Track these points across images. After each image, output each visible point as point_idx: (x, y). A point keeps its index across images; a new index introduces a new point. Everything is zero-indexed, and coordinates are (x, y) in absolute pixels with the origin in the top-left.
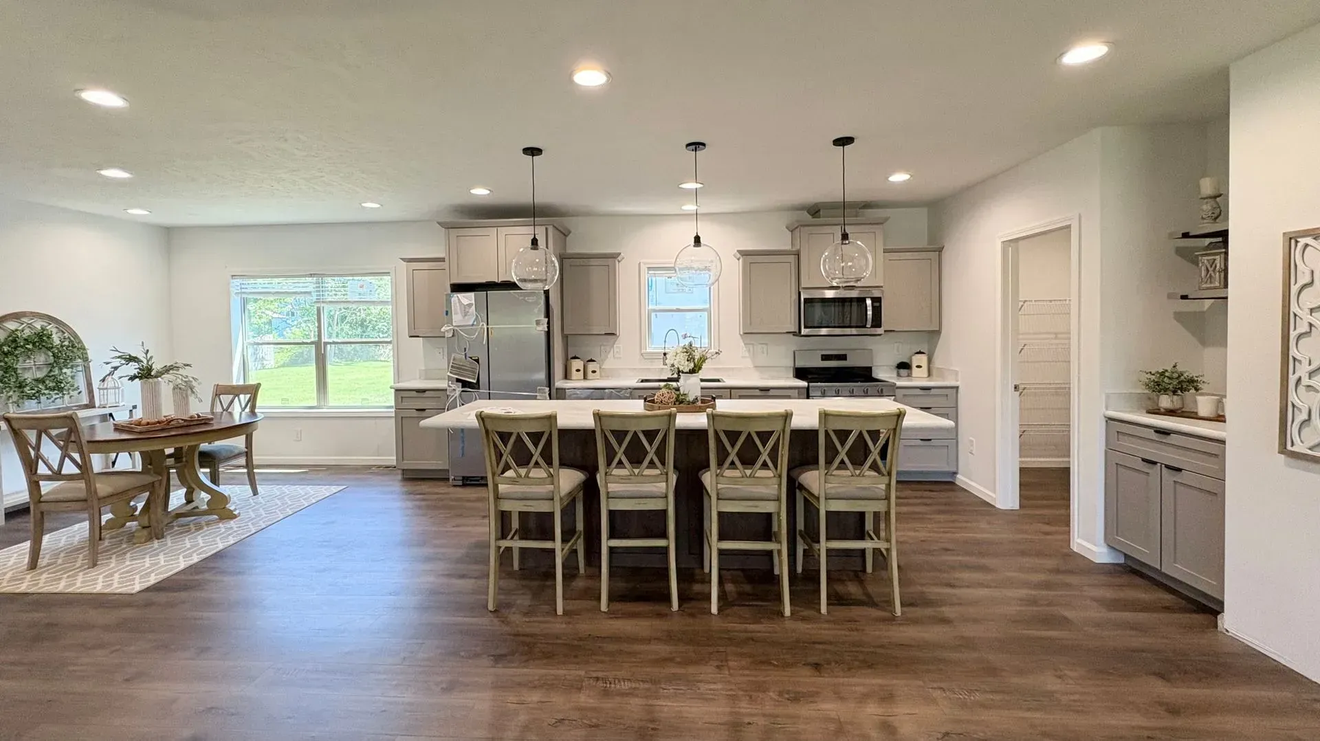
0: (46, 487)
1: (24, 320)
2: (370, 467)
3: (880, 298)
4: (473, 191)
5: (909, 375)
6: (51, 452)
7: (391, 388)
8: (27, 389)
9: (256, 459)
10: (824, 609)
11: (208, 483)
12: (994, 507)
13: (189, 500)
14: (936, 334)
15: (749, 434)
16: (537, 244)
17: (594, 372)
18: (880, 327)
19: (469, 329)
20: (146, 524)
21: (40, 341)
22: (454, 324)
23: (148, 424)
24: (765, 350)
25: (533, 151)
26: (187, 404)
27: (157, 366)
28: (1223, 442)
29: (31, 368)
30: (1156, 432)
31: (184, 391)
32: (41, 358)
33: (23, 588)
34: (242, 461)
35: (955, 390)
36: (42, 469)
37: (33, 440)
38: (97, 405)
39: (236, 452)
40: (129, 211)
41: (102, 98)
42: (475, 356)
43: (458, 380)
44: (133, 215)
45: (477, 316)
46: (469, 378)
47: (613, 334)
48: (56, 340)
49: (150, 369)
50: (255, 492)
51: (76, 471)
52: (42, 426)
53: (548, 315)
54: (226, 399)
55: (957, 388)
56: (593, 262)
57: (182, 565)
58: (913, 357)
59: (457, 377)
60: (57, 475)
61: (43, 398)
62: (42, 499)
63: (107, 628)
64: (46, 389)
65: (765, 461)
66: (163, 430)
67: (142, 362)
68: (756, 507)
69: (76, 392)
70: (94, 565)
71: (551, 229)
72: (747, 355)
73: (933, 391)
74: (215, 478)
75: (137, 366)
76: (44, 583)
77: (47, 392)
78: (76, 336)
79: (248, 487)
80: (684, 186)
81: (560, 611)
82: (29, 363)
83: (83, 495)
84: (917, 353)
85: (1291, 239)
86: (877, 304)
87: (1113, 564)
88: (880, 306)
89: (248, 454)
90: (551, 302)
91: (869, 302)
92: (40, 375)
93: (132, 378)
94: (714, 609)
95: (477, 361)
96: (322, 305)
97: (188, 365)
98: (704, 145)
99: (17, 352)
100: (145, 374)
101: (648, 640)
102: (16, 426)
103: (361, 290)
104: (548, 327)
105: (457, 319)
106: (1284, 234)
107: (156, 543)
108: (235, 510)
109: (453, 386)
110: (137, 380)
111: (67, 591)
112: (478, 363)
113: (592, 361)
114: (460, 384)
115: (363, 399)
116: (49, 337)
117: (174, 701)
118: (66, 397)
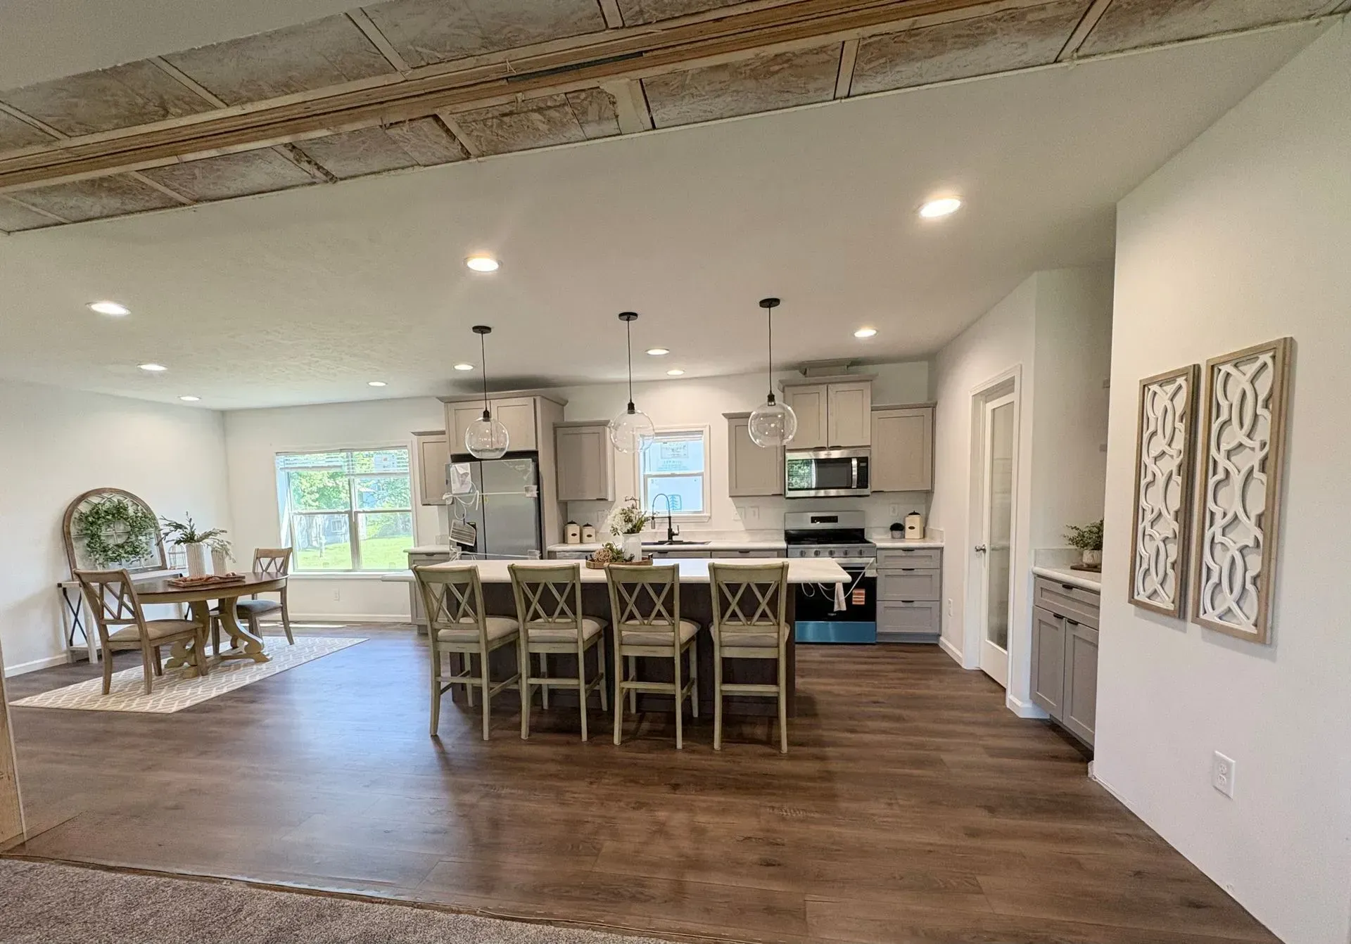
0: (112, 630)
1: (105, 495)
2: (395, 623)
3: (867, 458)
4: (457, 367)
5: (903, 537)
6: (112, 603)
7: (404, 551)
8: (110, 552)
9: (291, 615)
10: (717, 745)
11: (246, 632)
12: (960, 666)
13: (234, 647)
14: (928, 494)
15: (643, 587)
16: (488, 416)
17: (589, 536)
18: (866, 487)
19: (467, 497)
20: (193, 663)
21: (118, 512)
22: (453, 492)
23: (192, 580)
24: (757, 513)
25: (482, 330)
26: (223, 564)
27: (198, 533)
28: (1098, 593)
29: (113, 535)
30: (1064, 586)
31: (220, 554)
32: (121, 527)
33: (95, 707)
34: (278, 615)
35: (939, 551)
36: (107, 616)
37: (98, 592)
38: (169, 567)
39: (272, 606)
40: (182, 398)
41: (109, 308)
42: (472, 521)
43: (458, 544)
44: (184, 401)
45: (473, 486)
46: (467, 541)
47: (605, 499)
48: (131, 511)
49: (192, 534)
50: (291, 642)
51: (130, 617)
52: (104, 580)
53: (538, 481)
54: (265, 561)
55: (941, 549)
56: (585, 430)
57: (214, 693)
58: (907, 518)
59: (456, 541)
60: (117, 620)
61: (123, 561)
62: (109, 639)
63: (143, 735)
64: (126, 553)
65: (659, 611)
66: (202, 585)
67: (186, 528)
68: (655, 652)
69: (150, 556)
70: (149, 693)
71: (538, 399)
72: (739, 518)
73: (916, 553)
74: (252, 629)
75: (182, 532)
76: (110, 704)
77: (125, 555)
78: (148, 508)
79: (286, 638)
80: (651, 352)
81: (486, 737)
82: (110, 531)
83: (137, 636)
84: (911, 514)
85: (1144, 386)
86: (863, 464)
87: (1035, 719)
88: (867, 467)
89: (283, 608)
90: (541, 469)
91: (854, 462)
92: (120, 541)
93: (178, 542)
94: (617, 739)
95: (474, 526)
96: (352, 477)
97: (223, 531)
98: (636, 315)
99: (100, 522)
100: (190, 539)
101: (547, 761)
102: (84, 579)
103: (386, 463)
104: (539, 494)
105: (456, 487)
106: (1140, 381)
107: (201, 678)
108: (268, 655)
109: (454, 550)
110: (182, 544)
111: (124, 710)
112: (475, 528)
113: (588, 525)
114: (460, 548)
115: (390, 563)
116: (126, 509)
117: (168, 784)
118: (143, 560)
